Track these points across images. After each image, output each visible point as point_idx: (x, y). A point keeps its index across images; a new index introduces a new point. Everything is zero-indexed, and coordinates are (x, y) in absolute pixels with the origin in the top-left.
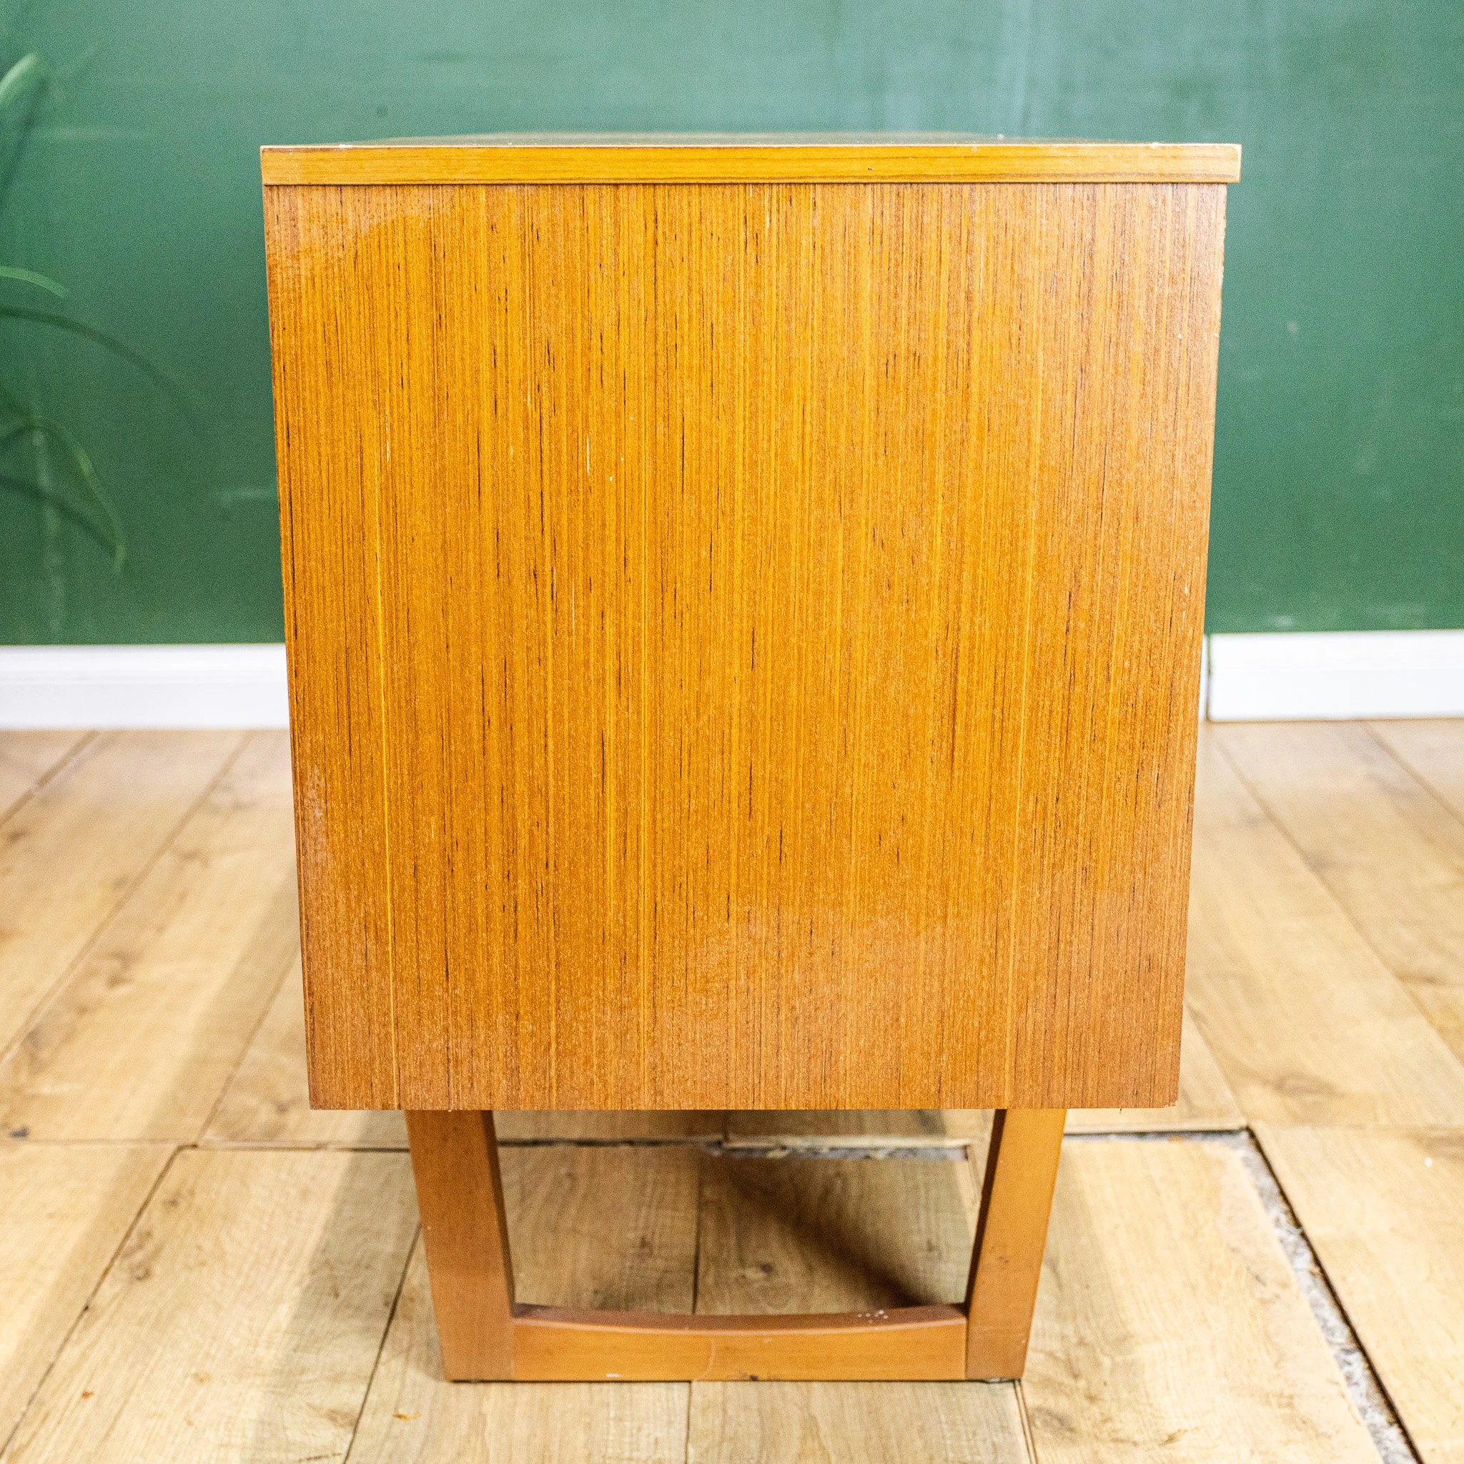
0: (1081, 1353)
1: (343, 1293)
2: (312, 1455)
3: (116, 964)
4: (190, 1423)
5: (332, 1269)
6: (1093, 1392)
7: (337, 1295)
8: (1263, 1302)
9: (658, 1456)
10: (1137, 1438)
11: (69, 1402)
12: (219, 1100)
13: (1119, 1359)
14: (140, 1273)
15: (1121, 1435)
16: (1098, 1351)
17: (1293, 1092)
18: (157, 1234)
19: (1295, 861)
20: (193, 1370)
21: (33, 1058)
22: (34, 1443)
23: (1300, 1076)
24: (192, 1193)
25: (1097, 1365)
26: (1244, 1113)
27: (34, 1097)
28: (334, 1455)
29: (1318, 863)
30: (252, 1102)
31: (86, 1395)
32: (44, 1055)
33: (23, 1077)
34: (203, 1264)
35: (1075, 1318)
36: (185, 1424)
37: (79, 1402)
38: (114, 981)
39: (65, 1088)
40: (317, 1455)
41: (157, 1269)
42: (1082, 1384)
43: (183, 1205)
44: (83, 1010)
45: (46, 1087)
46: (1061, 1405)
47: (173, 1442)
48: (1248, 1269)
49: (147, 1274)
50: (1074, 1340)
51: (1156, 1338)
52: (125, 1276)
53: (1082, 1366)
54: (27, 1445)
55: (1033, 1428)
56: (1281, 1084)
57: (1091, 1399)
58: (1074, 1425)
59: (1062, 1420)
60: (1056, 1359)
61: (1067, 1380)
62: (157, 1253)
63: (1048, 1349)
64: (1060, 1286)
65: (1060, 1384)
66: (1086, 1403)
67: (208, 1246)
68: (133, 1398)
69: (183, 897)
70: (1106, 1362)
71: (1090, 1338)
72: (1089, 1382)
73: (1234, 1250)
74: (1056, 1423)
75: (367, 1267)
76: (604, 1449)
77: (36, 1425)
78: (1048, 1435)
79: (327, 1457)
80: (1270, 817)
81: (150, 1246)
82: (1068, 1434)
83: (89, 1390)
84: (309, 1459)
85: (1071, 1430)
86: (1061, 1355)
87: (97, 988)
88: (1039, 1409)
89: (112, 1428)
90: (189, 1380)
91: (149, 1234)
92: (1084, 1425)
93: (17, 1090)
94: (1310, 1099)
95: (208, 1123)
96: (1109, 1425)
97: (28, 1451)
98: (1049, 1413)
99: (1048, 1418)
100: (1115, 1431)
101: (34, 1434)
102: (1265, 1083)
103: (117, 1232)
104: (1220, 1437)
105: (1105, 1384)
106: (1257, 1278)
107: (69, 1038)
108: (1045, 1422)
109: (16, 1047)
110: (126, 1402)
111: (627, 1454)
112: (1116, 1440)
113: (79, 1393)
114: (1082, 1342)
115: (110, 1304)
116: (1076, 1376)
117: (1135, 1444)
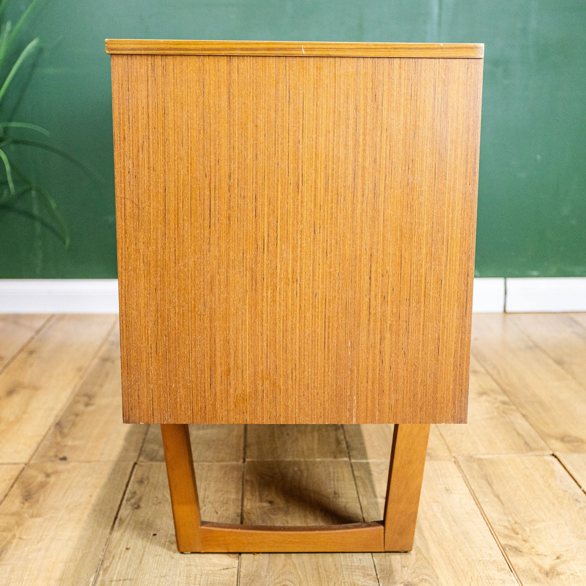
0: (516, 526)
1: (220, 513)
2: (225, 568)
3: (86, 399)
4: (172, 558)
5: (212, 504)
6: (525, 539)
7: (217, 513)
8: (581, 508)
9: (362, 565)
10: (546, 553)
11: (121, 551)
12: (142, 447)
13: (532, 528)
14: (136, 506)
15: (539, 553)
16: (523, 525)
17: (568, 442)
18: (138, 492)
19: (550, 362)
20: (168, 540)
21: (61, 432)
22: (112, 566)
23: (569, 436)
24: (148, 478)
25: (524, 530)
26: (551, 449)
27: (65, 446)
28: (233, 568)
29: (560, 363)
30: (156, 447)
31: (127, 549)
32: (66, 431)
33: (59, 439)
34: (160, 503)
35: (511, 515)
36: (170, 558)
37: (125, 552)
38: (87, 405)
39: (77, 443)
40: (226, 568)
41: (142, 504)
42: (520, 536)
43: (146, 482)
44: (77, 415)
45: (69, 442)
46: (514, 543)
47: (168, 565)
48: (572, 498)
49: (138, 507)
50: (513, 522)
51: (544, 521)
52: (130, 507)
53: (518, 530)
54: (109, 566)
55: (506, 551)
56: (563, 439)
57: (525, 541)
58: (521, 550)
59: (516, 548)
60: (508, 528)
61: (514, 535)
62: (140, 499)
63: (504, 525)
64: (503, 504)
65: (512, 537)
66: (523, 543)
67: (160, 497)
68: (146, 550)
69: (107, 374)
70: (527, 529)
71: (518, 521)
72: (522, 536)
73: (565, 491)
74: (514, 549)
75: (226, 503)
76: (340, 563)
77: (111, 559)
78: (512, 553)
79: (230, 568)
80: (536, 346)
81: (137, 497)
82: (519, 553)
83: (128, 547)
84: (224, 569)
85: (521, 552)
86: (509, 527)
87: (81, 407)
88: (506, 545)
89: (141, 560)
90: (167, 543)
91: (135, 493)
92: (525, 550)
93: (58, 443)
94: (575, 444)
95: (140, 455)
96: (534, 550)
97: (111, 568)
98: (510, 546)
99: (510, 548)
100: (537, 551)
101: (111, 563)
102: (557, 439)
103: (119, 492)
104: (577, 553)
105: (529, 536)
106: (576, 500)
107: (74, 424)
108: (509, 549)
109: (52, 429)
110: (144, 551)
111: (350, 564)
112: (538, 555)
113: (124, 549)
114: (516, 523)
115: (127, 517)
116: (517, 534)
117: (546, 556)
